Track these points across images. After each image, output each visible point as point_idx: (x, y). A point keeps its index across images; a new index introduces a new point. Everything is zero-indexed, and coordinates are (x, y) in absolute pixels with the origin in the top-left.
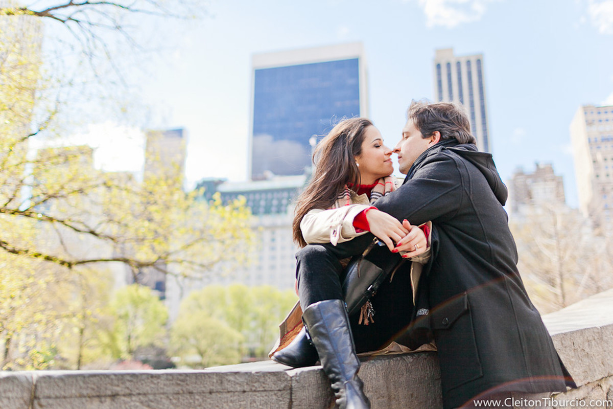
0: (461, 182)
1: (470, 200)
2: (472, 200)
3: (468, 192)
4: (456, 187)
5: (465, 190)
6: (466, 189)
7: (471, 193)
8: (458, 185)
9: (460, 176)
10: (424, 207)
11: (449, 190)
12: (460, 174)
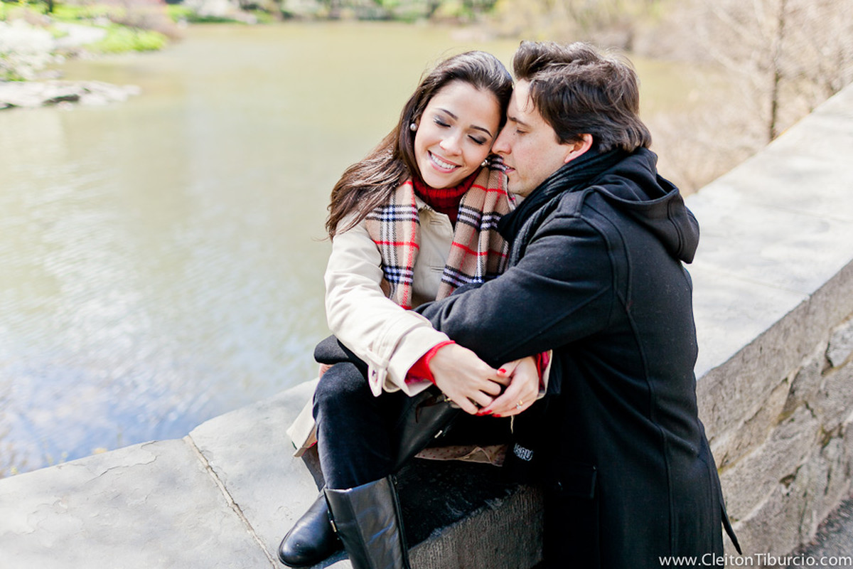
0: (613, 282)
1: (626, 313)
2: (629, 311)
3: (623, 299)
4: (601, 292)
5: (618, 296)
6: (619, 293)
7: (629, 299)
8: (605, 289)
9: (611, 269)
10: (539, 335)
11: (589, 300)
12: (611, 265)
